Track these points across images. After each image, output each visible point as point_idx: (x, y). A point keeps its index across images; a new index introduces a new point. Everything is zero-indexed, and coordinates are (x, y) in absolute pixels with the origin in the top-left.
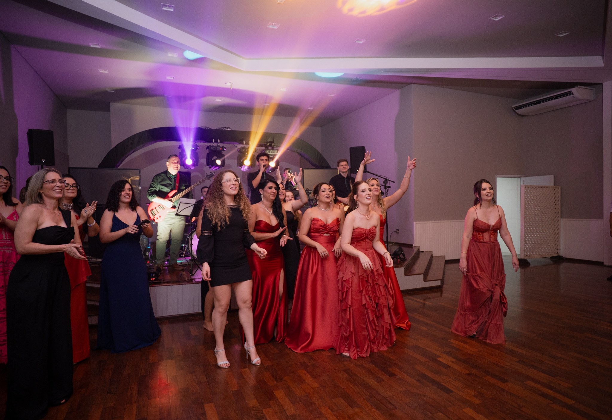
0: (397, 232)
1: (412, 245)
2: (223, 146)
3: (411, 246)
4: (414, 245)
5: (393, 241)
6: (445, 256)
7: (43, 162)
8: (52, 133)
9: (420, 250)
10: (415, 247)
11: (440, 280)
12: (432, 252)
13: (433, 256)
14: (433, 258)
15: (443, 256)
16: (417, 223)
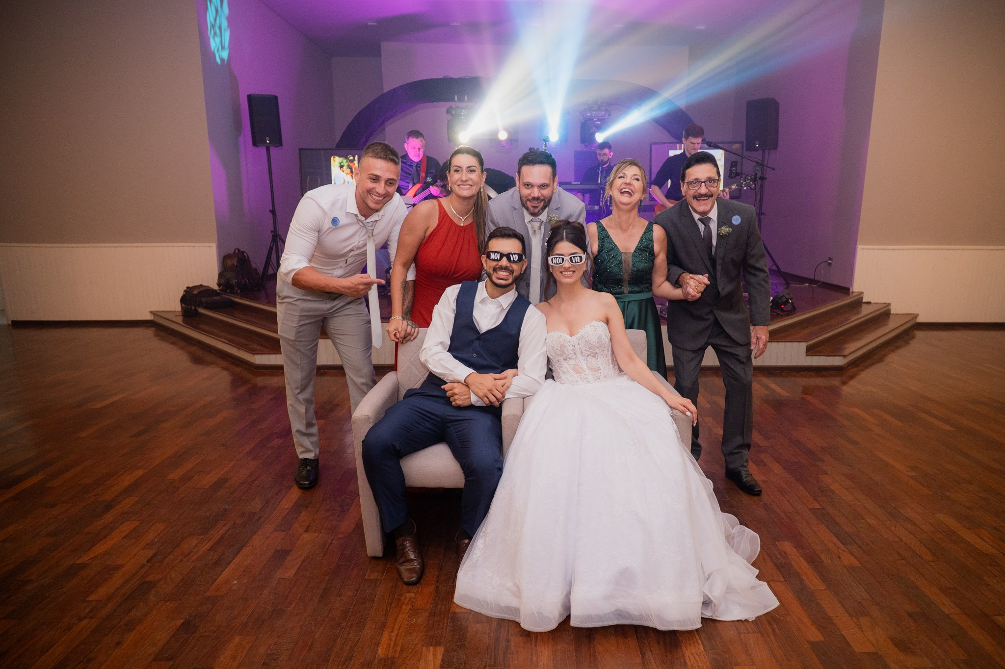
0: (830, 264)
1: (849, 290)
3: (846, 291)
4: (851, 289)
5: (820, 280)
6: (918, 315)
7: (268, 142)
8: (275, 98)
9: (864, 300)
10: (854, 294)
11: (841, 356)
12: (889, 304)
13: (892, 312)
14: (889, 317)
15: (913, 314)
16: (863, 249)
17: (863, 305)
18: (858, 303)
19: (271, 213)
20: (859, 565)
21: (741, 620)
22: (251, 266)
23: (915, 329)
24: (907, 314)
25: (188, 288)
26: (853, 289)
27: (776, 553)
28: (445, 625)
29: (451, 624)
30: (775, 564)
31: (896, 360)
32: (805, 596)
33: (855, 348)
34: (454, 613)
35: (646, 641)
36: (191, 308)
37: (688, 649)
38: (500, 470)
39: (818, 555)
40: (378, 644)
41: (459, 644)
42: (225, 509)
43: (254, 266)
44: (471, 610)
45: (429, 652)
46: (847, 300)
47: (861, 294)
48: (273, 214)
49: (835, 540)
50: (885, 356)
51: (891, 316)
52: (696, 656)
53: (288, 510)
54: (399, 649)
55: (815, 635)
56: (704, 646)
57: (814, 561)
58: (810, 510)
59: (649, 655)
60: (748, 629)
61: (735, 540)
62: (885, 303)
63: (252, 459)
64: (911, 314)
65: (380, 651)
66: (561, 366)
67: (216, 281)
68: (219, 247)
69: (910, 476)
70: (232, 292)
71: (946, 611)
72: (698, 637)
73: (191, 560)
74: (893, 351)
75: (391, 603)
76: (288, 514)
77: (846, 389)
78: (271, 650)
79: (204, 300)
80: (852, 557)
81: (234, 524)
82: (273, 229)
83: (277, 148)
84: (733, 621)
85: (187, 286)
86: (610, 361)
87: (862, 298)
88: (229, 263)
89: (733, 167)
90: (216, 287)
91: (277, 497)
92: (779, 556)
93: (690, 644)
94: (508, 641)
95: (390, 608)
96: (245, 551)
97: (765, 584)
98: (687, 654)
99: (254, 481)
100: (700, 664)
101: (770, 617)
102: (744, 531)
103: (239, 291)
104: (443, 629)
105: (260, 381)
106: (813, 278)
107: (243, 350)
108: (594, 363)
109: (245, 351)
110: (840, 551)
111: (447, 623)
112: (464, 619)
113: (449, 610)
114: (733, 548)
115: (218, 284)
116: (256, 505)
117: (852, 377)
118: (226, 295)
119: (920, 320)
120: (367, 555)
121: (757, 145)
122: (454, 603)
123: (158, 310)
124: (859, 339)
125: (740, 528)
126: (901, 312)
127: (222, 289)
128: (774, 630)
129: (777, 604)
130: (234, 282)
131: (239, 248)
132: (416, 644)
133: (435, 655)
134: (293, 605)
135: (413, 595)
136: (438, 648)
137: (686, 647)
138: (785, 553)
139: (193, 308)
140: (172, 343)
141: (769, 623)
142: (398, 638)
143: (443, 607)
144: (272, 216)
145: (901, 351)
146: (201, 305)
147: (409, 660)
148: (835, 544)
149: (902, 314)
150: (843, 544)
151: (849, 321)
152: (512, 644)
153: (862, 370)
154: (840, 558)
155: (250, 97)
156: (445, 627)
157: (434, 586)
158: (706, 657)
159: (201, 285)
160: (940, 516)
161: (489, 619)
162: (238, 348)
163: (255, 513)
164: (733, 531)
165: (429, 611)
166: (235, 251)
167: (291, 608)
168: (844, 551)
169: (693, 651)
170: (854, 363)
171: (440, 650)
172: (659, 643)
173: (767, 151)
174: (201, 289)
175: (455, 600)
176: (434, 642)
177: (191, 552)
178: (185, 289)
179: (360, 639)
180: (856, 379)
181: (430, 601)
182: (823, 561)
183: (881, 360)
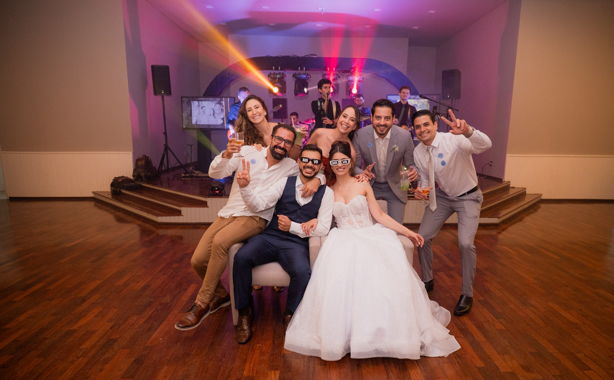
0: (491, 165)
1: (502, 180)
2: (308, 74)
3: (500, 180)
4: (503, 180)
5: (485, 174)
6: (542, 195)
7: (163, 92)
8: (168, 67)
9: (511, 186)
10: (505, 182)
11: (497, 217)
12: (525, 189)
13: (527, 193)
14: (525, 195)
15: (539, 194)
16: (510, 156)
17: (510, 189)
18: (507, 188)
19: (164, 134)
20: (505, 329)
21: (440, 357)
22: (152, 165)
23: (539, 203)
24: (536, 194)
25: (115, 178)
26: (504, 180)
27: (459, 323)
28: (279, 360)
29: (282, 360)
30: (459, 329)
31: (529, 220)
32: (476, 345)
33: (506, 213)
34: (284, 354)
35: (389, 367)
36: (117, 190)
37: (412, 371)
38: (310, 274)
39: (482, 324)
40: (243, 370)
41: (288, 369)
42: (150, 302)
43: (154, 165)
44: (293, 352)
45: (272, 373)
46: (501, 186)
47: (509, 183)
48: (165, 135)
49: (492, 316)
50: (523, 218)
51: (527, 196)
52: (417, 375)
53: (186, 302)
54: (255, 372)
55: (480, 364)
56: (420, 370)
57: (480, 327)
58: (478, 301)
59: (391, 374)
60: (444, 361)
61: (437, 314)
62: (523, 188)
63: (163, 275)
64: (538, 194)
65: (245, 373)
66: (341, 221)
67: (132, 174)
68: (134, 154)
69: (534, 283)
70: (142, 181)
71: (551, 352)
72: (417, 365)
73: (135, 328)
74: (528, 215)
75: (249, 349)
76: (186, 304)
77: (500, 236)
78: (185, 373)
79: (125, 185)
80: (501, 325)
81: (156, 309)
82: (165, 144)
83: (168, 96)
84: (436, 357)
85: (115, 177)
86: (368, 217)
87: (510, 185)
88: (140, 163)
89: (435, 109)
90: (132, 178)
91: (179, 294)
92: (461, 325)
93: (413, 368)
94: (314, 368)
95: (248, 351)
96: (164, 323)
97: (453, 336)
98: (411, 373)
99: (165, 286)
100: (419, 378)
101: (456, 355)
102: (442, 309)
103: (146, 180)
104: (278, 362)
105: (161, 232)
106: (481, 173)
107: (151, 214)
108: (359, 218)
109: (152, 214)
110: (495, 322)
111: (280, 359)
112: (289, 357)
113: (281, 353)
114: (436, 318)
115: (133, 176)
116: (168, 299)
117: (503, 230)
118: (137, 182)
119: (544, 197)
120: (233, 324)
121: (448, 96)
122: (284, 348)
123: (97, 191)
124: (507, 208)
125: (440, 308)
126: (532, 193)
127: (135, 179)
128: (458, 362)
129: (460, 347)
130: (143, 174)
131: (146, 155)
132: (264, 370)
133: (275, 375)
134: (195, 350)
135: (261, 345)
136: (276, 372)
137: (411, 370)
138: (464, 323)
139: (118, 190)
140: (106, 211)
141: (455, 357)
142: (254, 366)
143: (278, 351)
144: (164, 136)
145: (532, 216)
146: (123, 188)
147: (262, 377)
148: (492, 318)
149: (533, 194)
150: (496, 318)
151: (503, 198)
152: (317, 369)
153: (510, 226)
154: (494, 325)
155: (152, 66)
156: (279, 361)
157: (271, 341)
158: (422, 375)
159: (123, 176)
160: (550, 304)
161: (303, 356)
162: (148, 213)
163: (168, 303)
164: (436, 309)
165: (270, 353)
166: (143, 157)
167: (193, 352)
168: (497, 322)
169: (415, 372)
170: (505, 222)
171: (278, 373)
172: (396, 368)
173: (454, 100)
174: (123, 179)
175: (284, 347)
176: (274, 368)
177: (134, 324)
178: (114, 178)
179: (233, 367)
180: (505, 231)
181: (270, 348)
182: (485, 327)
183: (521, 220)
